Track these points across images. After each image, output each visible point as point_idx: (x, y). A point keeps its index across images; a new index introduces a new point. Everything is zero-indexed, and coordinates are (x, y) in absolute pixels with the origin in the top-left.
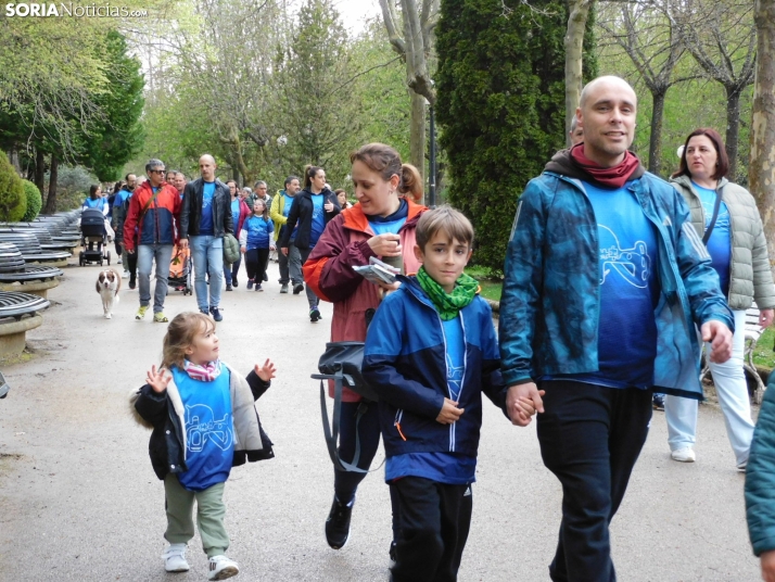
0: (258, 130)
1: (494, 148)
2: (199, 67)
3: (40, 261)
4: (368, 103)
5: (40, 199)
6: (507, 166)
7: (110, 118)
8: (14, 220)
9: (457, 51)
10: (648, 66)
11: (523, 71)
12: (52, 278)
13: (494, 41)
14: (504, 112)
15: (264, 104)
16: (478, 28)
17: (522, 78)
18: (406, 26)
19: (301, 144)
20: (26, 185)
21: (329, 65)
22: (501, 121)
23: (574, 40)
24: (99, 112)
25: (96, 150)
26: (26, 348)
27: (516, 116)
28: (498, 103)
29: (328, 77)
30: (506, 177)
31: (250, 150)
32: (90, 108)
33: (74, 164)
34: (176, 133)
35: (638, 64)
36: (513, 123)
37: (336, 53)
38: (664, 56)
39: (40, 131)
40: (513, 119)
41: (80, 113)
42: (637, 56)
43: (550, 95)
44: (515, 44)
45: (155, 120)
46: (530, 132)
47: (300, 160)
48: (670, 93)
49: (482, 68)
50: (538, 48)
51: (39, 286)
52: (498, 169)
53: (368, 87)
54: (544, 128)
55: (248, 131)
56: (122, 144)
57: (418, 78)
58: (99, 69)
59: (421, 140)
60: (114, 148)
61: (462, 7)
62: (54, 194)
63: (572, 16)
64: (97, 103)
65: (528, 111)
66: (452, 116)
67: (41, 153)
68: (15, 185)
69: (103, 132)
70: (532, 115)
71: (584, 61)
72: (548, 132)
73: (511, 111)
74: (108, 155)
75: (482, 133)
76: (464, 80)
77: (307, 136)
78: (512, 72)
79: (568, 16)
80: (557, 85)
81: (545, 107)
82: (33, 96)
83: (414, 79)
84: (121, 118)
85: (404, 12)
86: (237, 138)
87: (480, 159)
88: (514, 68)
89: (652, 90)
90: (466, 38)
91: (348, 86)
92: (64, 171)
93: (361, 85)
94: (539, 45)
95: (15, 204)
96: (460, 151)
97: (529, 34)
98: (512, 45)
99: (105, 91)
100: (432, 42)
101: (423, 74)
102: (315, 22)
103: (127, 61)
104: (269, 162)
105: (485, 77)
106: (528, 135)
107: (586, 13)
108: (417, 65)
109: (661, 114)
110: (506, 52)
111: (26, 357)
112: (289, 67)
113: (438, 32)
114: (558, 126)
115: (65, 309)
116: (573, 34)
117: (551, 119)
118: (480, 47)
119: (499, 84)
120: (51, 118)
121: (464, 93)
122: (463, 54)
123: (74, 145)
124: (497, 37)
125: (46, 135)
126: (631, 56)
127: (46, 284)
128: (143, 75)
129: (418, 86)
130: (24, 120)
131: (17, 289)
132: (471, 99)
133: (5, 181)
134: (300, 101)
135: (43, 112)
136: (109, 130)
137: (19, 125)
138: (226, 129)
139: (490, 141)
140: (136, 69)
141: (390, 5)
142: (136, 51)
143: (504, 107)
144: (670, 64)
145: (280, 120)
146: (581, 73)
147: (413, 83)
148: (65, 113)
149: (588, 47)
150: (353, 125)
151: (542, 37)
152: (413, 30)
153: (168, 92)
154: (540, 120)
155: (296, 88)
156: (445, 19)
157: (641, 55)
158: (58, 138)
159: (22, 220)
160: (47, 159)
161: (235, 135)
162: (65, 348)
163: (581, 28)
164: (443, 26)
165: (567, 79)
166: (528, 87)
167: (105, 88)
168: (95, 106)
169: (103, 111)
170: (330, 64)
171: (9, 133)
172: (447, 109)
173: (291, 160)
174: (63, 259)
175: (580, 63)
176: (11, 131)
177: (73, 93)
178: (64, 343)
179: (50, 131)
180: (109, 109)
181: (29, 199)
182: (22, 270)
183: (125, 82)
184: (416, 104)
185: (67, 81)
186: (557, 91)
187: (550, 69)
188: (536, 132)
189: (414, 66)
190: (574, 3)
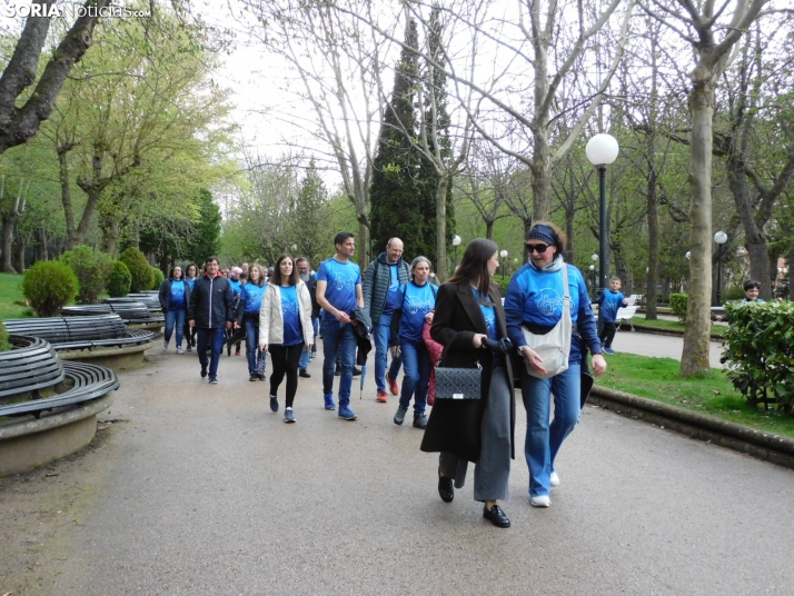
4: (338, 228)
7: (203, 236)
9: (381, 202)
10: (484, 209)
11: (416, 213)
13: (400, 196)
16: (392, 189)
17: (415, 216)
18: (355, 188)
20: (156, 271)
23: (441, 196)
24: (197, 232)
25: (196, 252)
26: (145, 359)
33: (184, 259)
35: (479, 208)
37: (322, 202)
38: (492, 205)
39: (165, 242)
41: (186, 233)
42: (478, 204)
43: (429, 225)
45: (228, 236)
48: (496, 223)
49: (394, 211)
50: (423, 201)
53: (339, 219)
54: (426, 242)
55: (276, 242)
56: (209, 249)
57: (361, 215)
58: (196, 210)
60: (205, 251)
64: (196, 228)
67: (166, 254)
68: (148, 271)
69: (199, 243)
70: (420, 235)
71: (447, 207)
73: (409, 233)
74: (202, 255)
76: (384, 217)
79: (438, 184)
80: (433, 219)
81: (427, 231)
83: (359, 216)
84: (208, 235)
88: (410, 211)
90: (386, 195)
91: (328, 219)
93: (335, 219)
94: (424, 199)
95: (149, 280)
97: (419, 192)
98: (409, 199)
100: (369, 196)
101: (364, 213)
102: (312, 186)
103: (212, 206)
105: (395, 215)
107: (447, 182)
108: (361, 209)
110: (406, 202)
111: (144, 364)
112: (298, 209)
113: (372, 192)
114: (434, 241)
116: (440, 193)
117: (430, 237)
118: (393, 199)
119: (403, 219)
120: (171, 235)
122: (384, 203)
123: (183, 250)
124: (402, 195)
125: (169, 244)
126: (475, 204)
128: (221, 213)
129: (362, 220)
130: (156, 237)
131: (143, 327)
133: (143, 269)
135: (167, 233)
136: (202, 242)
137: (154, 239)
138: (265, 241)
140: (217, 210)
141: (348, 177)
142: (219, 200)
144: (496, 207)
145: (292, 237)
146: (444, 213)
147: (359, 218)
148: (178, 233)
151: (425, 195)
152: (359, 192)
154: (424, 238)
155: (300, 220)
156: (375, 185)
157: (481, 203)
158: (175, 246)
160: (170, 257)
161: (270, 245)
163: (445, 190)
164: (374, 188)
165: (438, 217)
166: (418, 221)
167: (200, 220)
168: (194, 229)
170: (319, 207)
171: (148, 243)
172: (376, 232)
176: (150, 242)
177: (183, 222)
179: (171, 242)
180: (202, 231)
181: (157, 278)
182: (147, 317)
183: (211, 216)
184: (362, 229)
185: (178, 215)
186: (433, 223)
187: (429, 211)
188: (422, 244)
189: (359, 209)
190: (441, 177)
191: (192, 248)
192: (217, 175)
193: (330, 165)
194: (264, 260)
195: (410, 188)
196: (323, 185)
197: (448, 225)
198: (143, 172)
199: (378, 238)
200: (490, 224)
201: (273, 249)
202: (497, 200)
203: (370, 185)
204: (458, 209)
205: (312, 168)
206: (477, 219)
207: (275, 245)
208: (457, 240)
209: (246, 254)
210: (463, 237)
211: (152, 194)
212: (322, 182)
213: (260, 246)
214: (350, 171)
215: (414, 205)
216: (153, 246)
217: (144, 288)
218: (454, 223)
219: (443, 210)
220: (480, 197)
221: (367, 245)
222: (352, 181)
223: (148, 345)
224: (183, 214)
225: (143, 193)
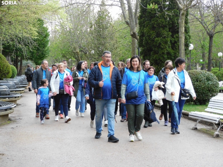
0: (85, 49)
1: (157, 55)
2: (66, 29)
3: (15, 91)
4: (119, 40)
5: (16, 71)
6: (161, 60)
7: (39, 46)
8: (8, 78)
9: (145, 25)
10: (208, 28)
11: (166, 31)
12: (18, 97)
13: (157, 21)
14: (160, 44)
15: (86, 41)
16: (152, 17)
17: (166, 33)
18: (129, 17)
19: (98, 53)
20: (12, 67)
21: (107, 28)
22: (159, 46)
23: (182, 21)
24: (35, 44)
25: (34, 55)
26: (9, 119)
27: (164, 45)
28: (158, 41)
29: (106, 32)
30: (161, 64)
31: (83, 55)
32: (32, 43)
33: (28, 60)
34: (59, 50)
35: (204, 27)
36: (163, 47)
37: (109, 25)
38: (213, 25)
39: (17, 50)
40: (163, 46)
41: (29, 44)
42: (204, 24)
43: (174, 38)
44: (164, 22)
45: (53, 46)
46: (169, 50)
47: (98, 58)
49: (153, 30)
50: (171, 24)
51: (14, 99)
52: (158, 61)
53: (119, 35)
54: (173, 49)
55: (81, 49)
56: (42, 54)
57: (133, 33)
58: (35, 30)
59: (135, 52)
60: (40, 55)
61: (147, 11)
62: (21, 69)
63: (181, 14)
64: (35, 41)
65: (168, 43)
66: (144, 45)
67: (17, 57)
68: (8, 67)
69: (36, 50)
70: (169, 45)
71: (185, 27)
72: (174, 50)
73: (162, 43)
74: (38, 57)
75: (153, 50)
76: (147, 34)
77: (100, 51)
78: (162, 31)
79: (180, 13)
80: (177, 35)
81: (173, 42)
82: (14, 39)
83: (132, 33)
84: (42, 45)
85: (129, 13)
86: (78, 51)
87: (153, 58)
88: (163, 30)
89: (209, 35)
90: (148, 21)
91: (113, 35)
92: (24, 62)
93: (117, 35)
94: (171, 23)
95: (8, 73)
96: (146, 56)
97: (168, 19)
98: (162, 23)
99: (37, 37)
100: (138, 21)
101: (135, 32)
102: (102, 17)
103: (44, 28)
104: (88, 59)
105: (154, 33)
106: (168, 51)
107: (185, 13)
108: (133, 29)
109: (212, 43)
110: (160, 25)
111: (8, 122)
112: (95, 29)
113: (139, 19)
114: (177, 48)
115: (22, 107)
116: (181, 19)
117: (175, 46)
118: (152, 23)
119: (158, 35)
120: (20, 46)
121: (147, 38)
122: (147, 26)
123: (27, 54)
124: (158, 20)
125: (19, 51)
126: (202, 24)
127: (16, 99)
128: (49, 32)
129: (134, 35)
130: (12, 47)
131: (7, 100)
132: (149, 40)
133: (5, 66)
134: (97, 40)
135: (18, 44)
136: (38, 49)
137: (10, 48)
138: (75, 49)
139: (156, 53)
140: (47, 30)
141: (125, 10)
142: (47, 24)
143: (160, 42)
144: (215, 27)
145: (91, 46)
146: (184, 31)
147: (132, 34)
148: (24, 44)
149: (186, 23)
150: (114, 48)
151: (172, 20)
152: (132, 18)
153: (57, 37)
154: (172, 46)
155: (96, 36)
156: (141, 15)
157: (206, 24)
158: (22, 52)
159: (11, 78)
160: (19, 58)
161: (78, 50)
162: (21, 119)
163: (184, 17)
164: (141, 17)
165: (180, 33)
166: (167, 36)
167: (37, 36)
168: (34, 42)
169: (36, 43)
171: (7, 50)
172: (142, 43)
173: (95, 58)
174: (22, 90)
175: (184, 28)
176: (8, 50)
177: (27, 38)
178: (21, 118)
179: (20, 50)
180: (38, 43)
181: (13, 71)
182: (9, 94)
183: (43, 35)
184: (133, 41)
185: (25, 34)
186: (177, 37)
187: (174, 30)
188: (170, 50)
189: (132, 29)
190: (181, 9)
191: (32, 53)
192: (48, 10)
193: (114, 3)
194: (74, 59)
195: (163, 16)
196: (109, 15)
197: (186, 39)
198: (4, 9)
199: (143, 46)
200: (211, 37)
201: (80, 53)
202: (215, 22)
203: (138, 15)
204: (192, 28)
205: (103, 4)
206: (203, 34)
207: (81, 51)
208: (191, 47)
209: (64, 56)
210: (195, 45)
211: (10, 22)
212: (109, 13)
213: (72, 52)
214: (126, 6)
215: (166, 26)
216: (10, 52)
217: (6, 77)
218: (190, 37)
219: (183, 30)
220: (205, 20)
221: (137, 51)
222: (127, 12)
223: (11, 111)
224: (27, 33)
225: (5, 21)
